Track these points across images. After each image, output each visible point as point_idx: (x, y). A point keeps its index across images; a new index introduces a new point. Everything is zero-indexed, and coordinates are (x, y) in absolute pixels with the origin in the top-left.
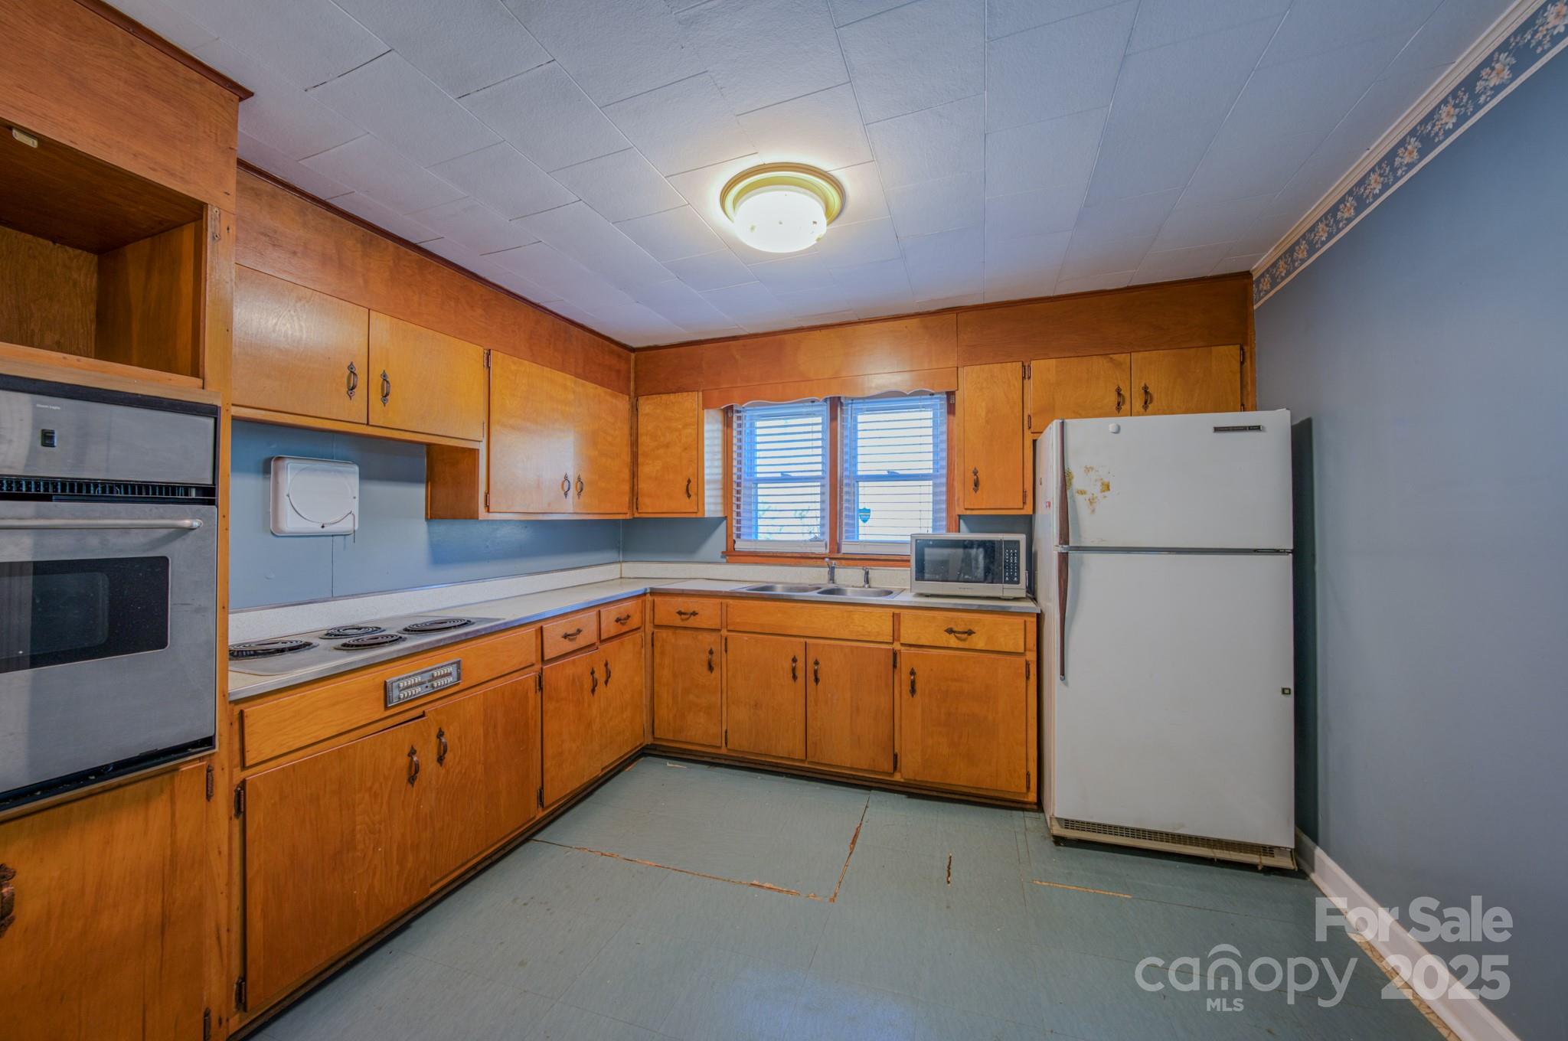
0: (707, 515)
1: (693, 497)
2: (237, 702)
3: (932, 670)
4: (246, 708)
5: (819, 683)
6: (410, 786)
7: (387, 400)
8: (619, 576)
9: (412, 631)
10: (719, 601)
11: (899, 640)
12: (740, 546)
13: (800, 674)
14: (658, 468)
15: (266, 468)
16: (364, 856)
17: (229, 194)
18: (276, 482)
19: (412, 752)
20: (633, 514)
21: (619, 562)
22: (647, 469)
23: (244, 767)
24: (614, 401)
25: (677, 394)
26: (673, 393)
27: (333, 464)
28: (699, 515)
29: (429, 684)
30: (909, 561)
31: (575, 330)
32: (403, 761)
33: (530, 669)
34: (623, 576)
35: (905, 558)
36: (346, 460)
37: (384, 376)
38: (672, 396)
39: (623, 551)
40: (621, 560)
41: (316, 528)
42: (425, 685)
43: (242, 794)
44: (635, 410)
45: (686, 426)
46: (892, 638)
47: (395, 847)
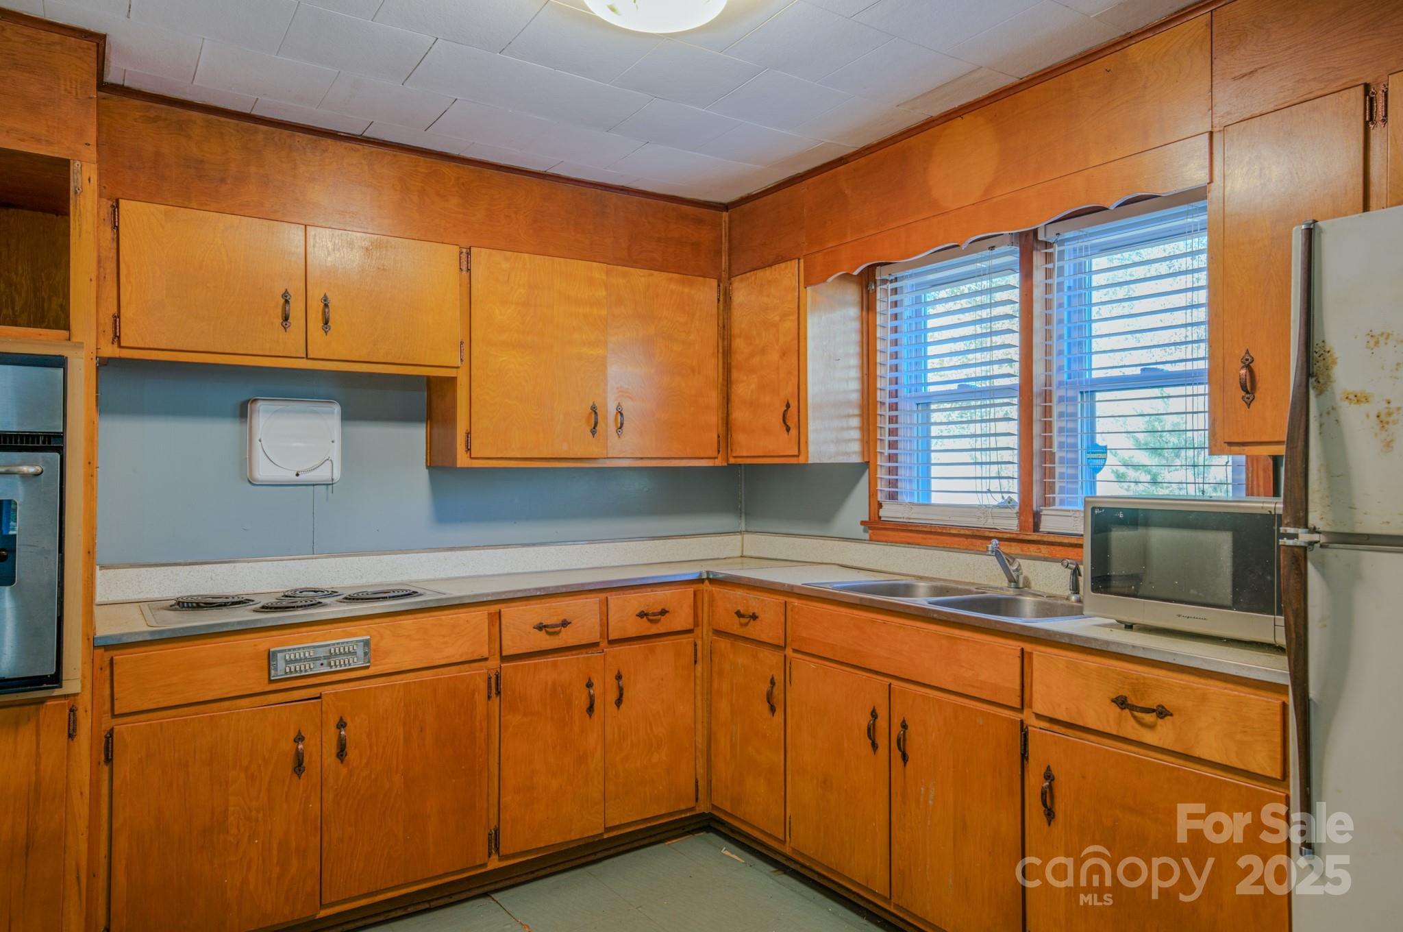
0: (812, 459)
1: (794, 432)
2: (107, 648)
3: (1084, 777)
4: (115, 656)
5: (908, 763)
6: (296, 777)
7: (330, 327)
8: (740, 554)
9: (354, 599)
10: (782, 599)
11: (1031, 707)
12: (889, 512)
13: (882, 741)
14: (753, 386)
15: (243, 412)
16: (238, 843)
17: (89, 145)
18: (251, 427)
19: (299, 738)
20: (728, 460)
21: (740, 532)
22: (744, 388)
23: (114, 716)
24: (686, 290)
25: (773, 267)
26: (768, 266)
27: (313, 404)
28: (802, 460)
29: (325, 662)
30: (1081, 546)
31: (614, 197)
32: (287, 746)
33: (482, 664)
34: (745, 553)
35: (1074, 540)
36: (328, 398)
37: (325, 300)
38: (768, 271)
39: (746, 515)
40: (743, 529)
41: (290, 476)
42: (319, 662)
43: (110, 741)
44: (725, 299)
45: (784, 316)
46: (1018, 700)
47: (275, 846)
